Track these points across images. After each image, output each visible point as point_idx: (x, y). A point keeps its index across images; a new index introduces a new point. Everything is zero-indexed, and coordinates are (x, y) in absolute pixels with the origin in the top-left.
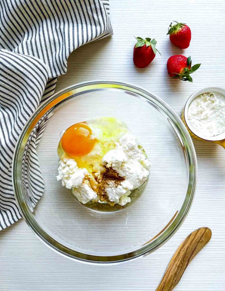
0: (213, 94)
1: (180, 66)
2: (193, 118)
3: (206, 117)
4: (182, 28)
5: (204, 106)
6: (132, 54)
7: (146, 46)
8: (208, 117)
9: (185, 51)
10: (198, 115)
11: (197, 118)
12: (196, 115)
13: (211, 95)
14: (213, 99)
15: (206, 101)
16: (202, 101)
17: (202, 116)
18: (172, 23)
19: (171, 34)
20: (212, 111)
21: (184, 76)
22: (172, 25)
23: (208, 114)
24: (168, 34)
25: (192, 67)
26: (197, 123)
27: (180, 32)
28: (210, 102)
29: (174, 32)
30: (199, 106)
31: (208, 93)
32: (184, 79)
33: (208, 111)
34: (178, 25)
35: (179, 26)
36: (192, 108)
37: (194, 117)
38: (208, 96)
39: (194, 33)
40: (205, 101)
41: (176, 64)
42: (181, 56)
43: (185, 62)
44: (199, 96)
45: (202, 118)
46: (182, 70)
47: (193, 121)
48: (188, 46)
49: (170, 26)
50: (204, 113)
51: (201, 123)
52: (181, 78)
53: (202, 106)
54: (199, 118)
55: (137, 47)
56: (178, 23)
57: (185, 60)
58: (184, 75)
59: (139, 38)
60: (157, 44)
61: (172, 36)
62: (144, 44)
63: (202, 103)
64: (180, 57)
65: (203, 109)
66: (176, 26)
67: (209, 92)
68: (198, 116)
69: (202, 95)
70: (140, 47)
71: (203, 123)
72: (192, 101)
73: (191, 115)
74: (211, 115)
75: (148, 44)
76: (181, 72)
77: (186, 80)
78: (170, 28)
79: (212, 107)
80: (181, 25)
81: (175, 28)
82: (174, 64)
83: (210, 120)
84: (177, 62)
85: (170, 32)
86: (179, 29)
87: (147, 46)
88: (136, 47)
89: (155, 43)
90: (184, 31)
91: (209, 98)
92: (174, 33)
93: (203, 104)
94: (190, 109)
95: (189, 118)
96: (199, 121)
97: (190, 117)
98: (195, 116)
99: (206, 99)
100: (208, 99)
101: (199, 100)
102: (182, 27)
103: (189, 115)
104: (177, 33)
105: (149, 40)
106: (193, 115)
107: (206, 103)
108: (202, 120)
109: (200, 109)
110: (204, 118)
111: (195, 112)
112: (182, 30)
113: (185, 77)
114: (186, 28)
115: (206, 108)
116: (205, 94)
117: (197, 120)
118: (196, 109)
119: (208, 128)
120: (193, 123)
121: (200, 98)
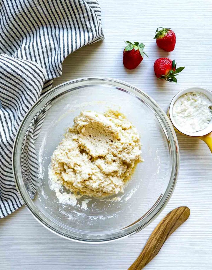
0: (196, 93)
1: (166, 68)
2: (178, 116)
3: (189, 114)
4: (167, 34)
5: (187, 104)
6: (122, 57)
7: (134, 50)
8: (191, 114)
9: (170, 54)
10: (182, 113)
11: (181, 115)
12: (180, 112)
13: (194, 94)
14: (196, 98)
16: (186, 100)
17: (186, 114)
18: (158, 29)
19: (158, 39)
20: (195, 109)
21: (169, 77)
23: (191, 112)
24: (154, 38)
26: (181, 120)
27: (166, 37)
28: (193, 101)
29: (160, 36)
30: (183, 105)
33: (191, 110)
34: (163, 30)
35: (164, 31)
36: (176, 107)
37: (178, 114)
38: (192, 96)
39: (179, 37)
40: (188, 100)
41: (162, 66)
43: (170, 64)
45: (186, 115)
46: (167, 72)
47: (177, 118)
48: (173, 50)
49: (157, 31)
50: (187, 111)
51: (185, 120)
52: (166, 79)
54: (183, 116)
55: (126, 51)
56: (164, 29)
57: (170, 63)
59: (128, 42)
60: (145, 47)
62: (133, 48)
63: (186, 102)
64: (165, 60)
65: (187, 107)
66: (162, 31)
67: (191, 92)
68: (182, 114)
69: (186, 94)
70: (129, 51)
71: (187, 120)
72: (177, 100)
73: (176, 113)
74: (194, 113)
75: (136, 48)
76: (166, 74)
77: (171, 80)
78: (157, 33)
79: (195, 105)
80: (167, 30)
81: (161, 33)
82: (160, 66)
83: (193, 117)
84: (163, 64)
85: (156, 37)
86: (165, 34)
89: (142, 46)
90: (170, 36)
91: (192, 97)
92: (160, 38)
94: (174, 108)
95: (173, 116)
96: (183, 118)
97: (175, 114)
98: (180, 114)
99: (189, 98)
100: (191, 98)
101: (183, 100)
102: (167, 32)
104: (163, 38)
105: (137, 44)
107: (190, 102)
108: (185, 118)
109: (184, 107)
110: (188, 115)
111: (179, 110)
112: (168, 35)
114: (172, 34)
115: (190, 106)
116: (188, 94)
117: (181, 117)
118: (180, 107)
119: (191, 125)
120: (178, 120)
121: (184, 97)
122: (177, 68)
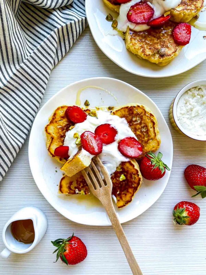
15: (195, 96)
31: (195, 87)
44: (186, 92)
53: (191, 103)
93: (192, 101)
103: (179, 115)
106: (183, 115)
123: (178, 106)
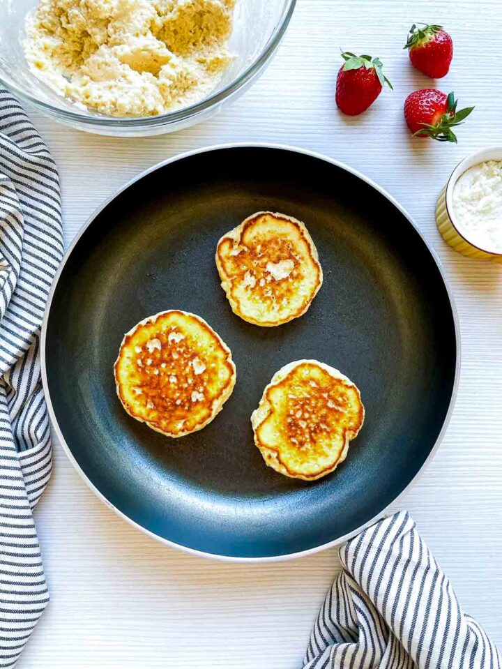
1: (434, 110)
2: (462, 206)
3: (487, 208)
4: (436, 36)
5: (486, 184)
7: (365, 68)
8: (491, 208)
9: (439, 84)
10: (472, 202)
11: (470, 207)
12: (470, 201)
15: (493, 176)
16: (485, 175)
17: (480, 205)
18: (414, 27)
19: (413, 48)
21: (440, 131)
22: (416, 30)
23: (492, 202)
24: (407, 46)
25: (456, 112)
26: (469, 217)
27: (433, 44)
28: (500, 179)
29: (419, 42)
30: (477, 184)
31: (498, 162)
32: (441, 137)
33: (494, 198)
34: (427, 29)
35: (429, 30)
36: (462, 185)
37: (464, 203)
38: (498, 168)
40: (490, 175)
42: (434, 90)
43: (443, 103)
44: (480, 163)
45: (480, 208)
46: (436, 118)
47: (461, 211)
48: (446, 74)
49: (411, 31)
50: (484, 200)
51: (477, 219)
52: (435, 135)
54: (474, 209)
56: (428, 26)
57: (443, 99)
58: (441, 127)
59: (348, 54)
61: (415, 51)
62: (361, 64)
63: (483, 178)
64: (432, 93)
65: (485, 190)
66: (424, 30)
67: (500, 158)
68: (472, 205)
69: (486, 162)
71: (480, 220)
72: (464, 172)
73: (459, 200)
74: (497, 206)
75: (369, 65)
76: (434, 123)
77: (443, 139)
78: (411, 35)
80: (436, 28)
81: (422, 35)
82: (420, 106)
83: (494, 217)
85: (410, 43)
86: (430, 37)
87: (367, 68)
88: (345, 70)
90: (441, 41)
91: (499, 170)
92: (419, 45)
94: (458, 188)
95: (453, 205)
96: (473, 213)
97: (457, 202)
98: (467, 203)
99: (493, 171)
100: (495, 173)
101: (478, 173)
102: (436, 33)
103: (456, 198)
104: (427, 45)
106: (463, 200)
107: (493, 180)
108: (478, 213)
109: (478, 189)
110: (484, 209)
111: (467, 193)
113: (442, 135)
115: (491, 189)
116: (491, 162)
117: (470, 210)
118: (470, 187)
120: (461, 215)
121: (482, 168)
122: (458, 109)
123: (459, 183)
